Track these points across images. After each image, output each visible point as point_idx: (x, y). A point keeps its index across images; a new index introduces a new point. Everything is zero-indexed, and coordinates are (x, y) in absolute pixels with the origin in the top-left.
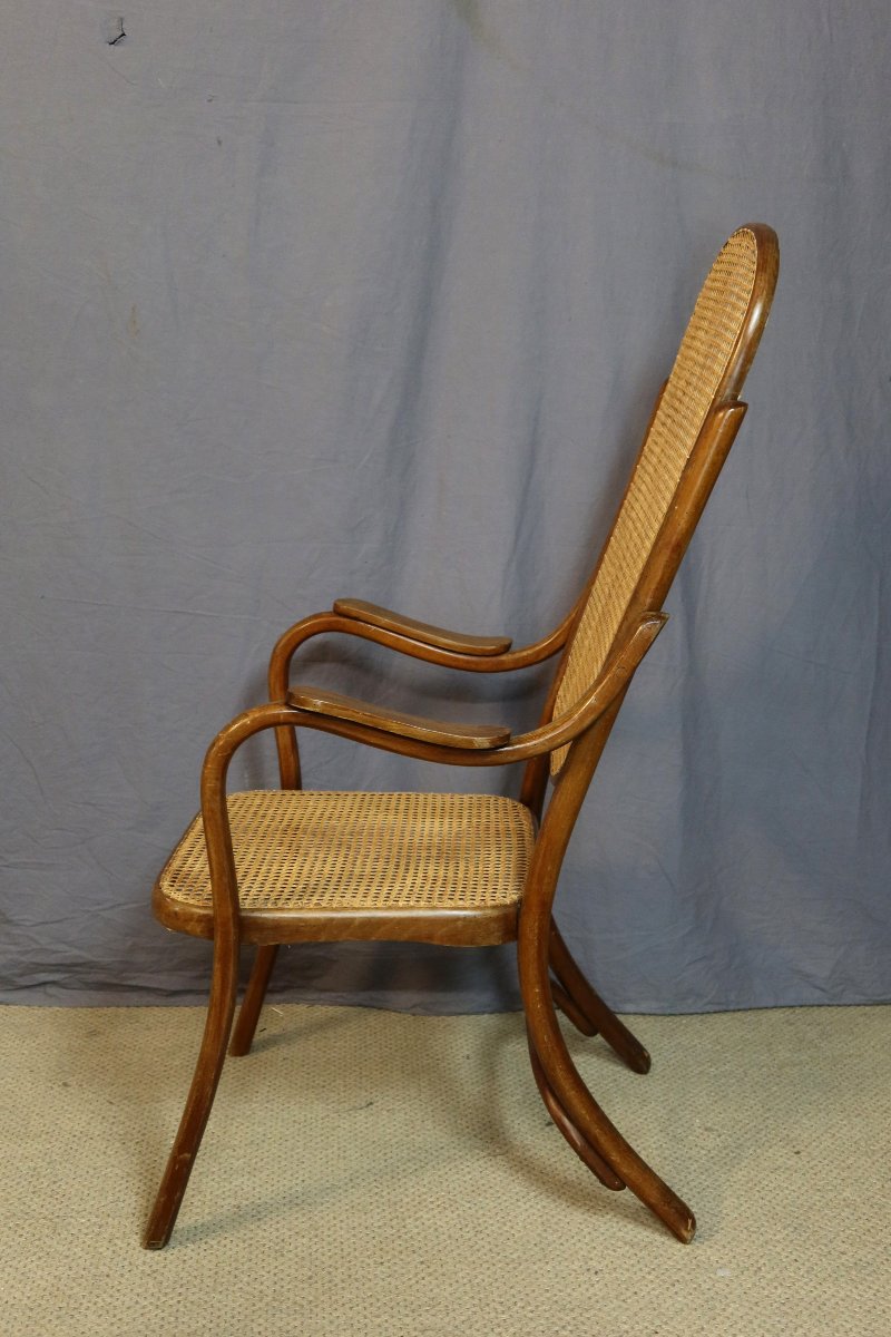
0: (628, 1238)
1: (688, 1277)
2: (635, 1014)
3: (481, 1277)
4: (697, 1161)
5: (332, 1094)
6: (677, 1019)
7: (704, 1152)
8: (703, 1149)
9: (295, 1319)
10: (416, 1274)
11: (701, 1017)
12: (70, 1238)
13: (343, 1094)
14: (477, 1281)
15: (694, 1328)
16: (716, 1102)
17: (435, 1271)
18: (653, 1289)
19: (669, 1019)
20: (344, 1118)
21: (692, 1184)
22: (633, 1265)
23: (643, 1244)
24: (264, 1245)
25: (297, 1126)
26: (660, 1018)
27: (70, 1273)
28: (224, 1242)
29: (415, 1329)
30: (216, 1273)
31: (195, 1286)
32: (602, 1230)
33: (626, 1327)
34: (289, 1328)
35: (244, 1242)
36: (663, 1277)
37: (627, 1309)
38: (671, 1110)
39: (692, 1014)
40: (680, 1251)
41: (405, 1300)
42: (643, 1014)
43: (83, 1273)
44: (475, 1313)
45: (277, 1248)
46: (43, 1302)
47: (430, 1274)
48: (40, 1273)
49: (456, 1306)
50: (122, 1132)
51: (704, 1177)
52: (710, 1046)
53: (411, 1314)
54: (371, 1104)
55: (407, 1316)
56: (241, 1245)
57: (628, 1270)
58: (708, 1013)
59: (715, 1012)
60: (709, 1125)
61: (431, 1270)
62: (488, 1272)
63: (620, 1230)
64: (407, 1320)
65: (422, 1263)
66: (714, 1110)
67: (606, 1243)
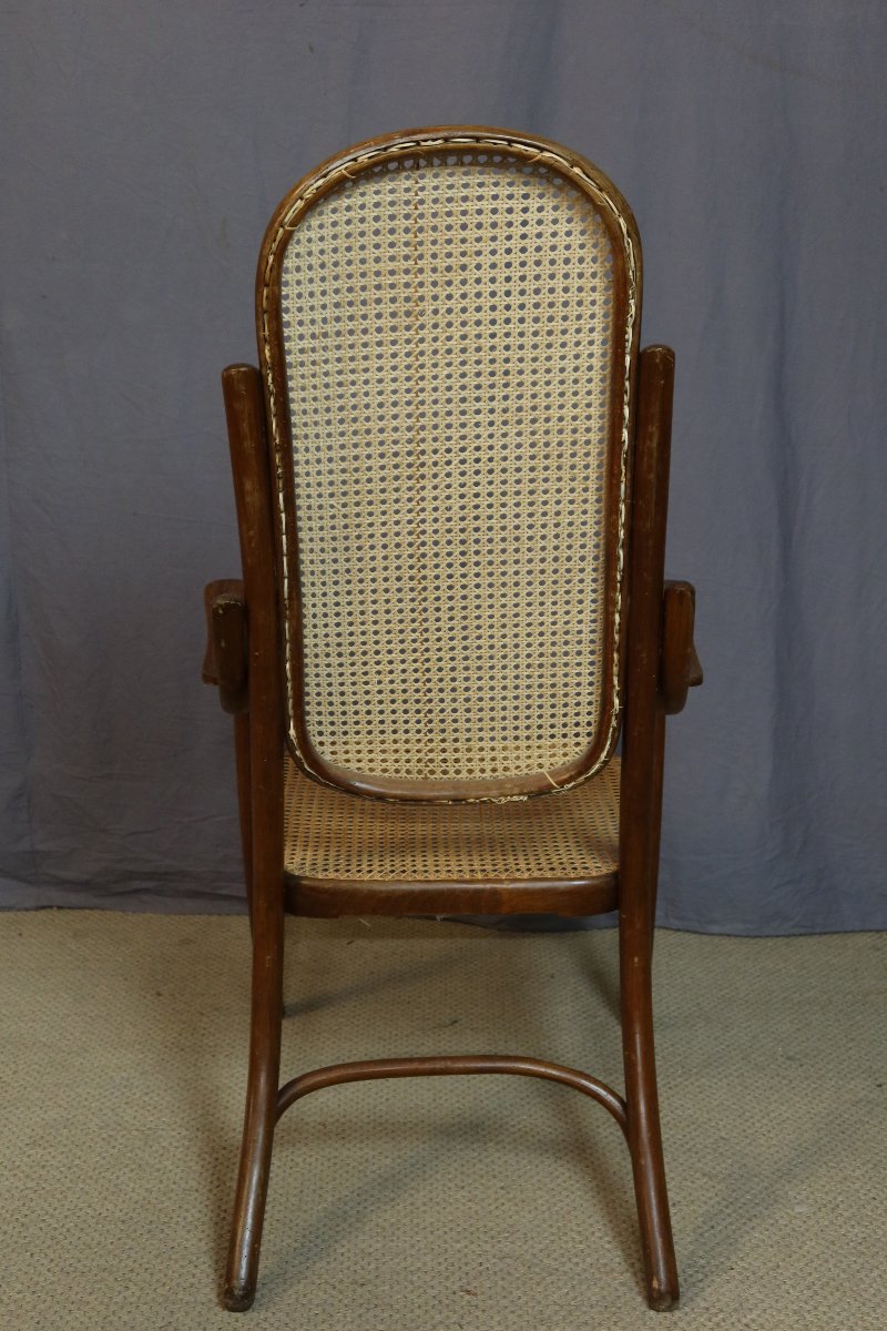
0: (707, 1169)
1: (766, 1213)
2: (722, 935)
3: (560, 1204)
4: (777, 1091)
5: (417, 1011)
6: (762, 941)
7: (785, 1082)
8: (784, 1078)
9: (378, 1241)
10: (496, 1200)
11: (786, 940)
12: (161, 1152)
13: (427, 1011)
14: (556, 1209)
15: (770, 1265)
16: (799, 1030)
17: (515, 1197)
18: (731, 1224)
19: (753, 941)
20: (428, 1036)
21: (773, 1115)
22: (710, 1198)
23: (721, 1176)
24: (348, 1165)
25: (383, 1043)
26: (745, 940)
27: (161, 1186)
28: (308, 1160)
29: (494, 1257)
30: (301, 1192)
31: (280, 1204)
32: (681, 1160)
33: (702, 1262)
34: (372, 1250)
35: (329, 1160)
36: (741, 1211)
37: (705, 1244)
38: (754, 1037)
39: (778, 936)
40: (758, 1184)
41: (485, 1226)
42: (729, 935)
43: (174, 1186)
44: (553, 1242)
45: (361, 1168)
46: (134, 1215)
47: (510, 1200)
48: (132, 1185)
49: (535, 1235)
50: (211, 1044)
51: (784, 1108)
52: (794, 971)
53: (490, 1240)
54: (456, 1022)
55: (486, 1242)
56: (326, 1164)
57: (706, 1203)
58: (794, 935)
59: (801, 935)
60: (791, 1053)
61: (511, 1196)
62: (568, 1200)
63: (699, 1161)
64: (487, 1247)
65: (502, 1188)
66: (796, 1038)
67: (685, 1174)
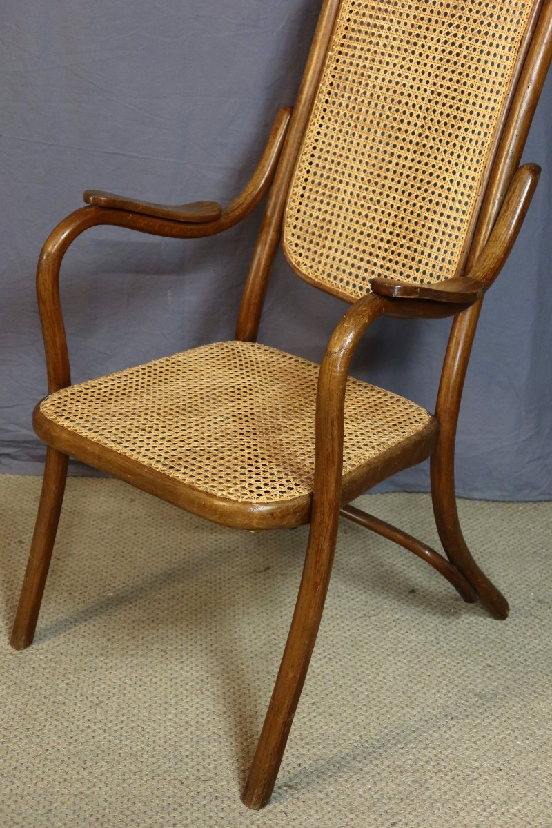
0: (477, 690)
1: (525, 725)
2: (481, 500)
3: (361, 717)
4: (531, 628)
5: (236, 559)
6: (515, 506)
7: (537, 620)
8: (536, 618)
9: (215, 746)
10: (309, 713)
11: (534, 505)
12: (32, 672)
13: (245, 559)
14: (358, 721)
15: (531, 767)
16: (547, 578)
17: (324, 711)
18: (498, 734)
19: (508, 505)
20: (247, 580)
21: (529, 647)
22: (481, 714)
23: (489, 696)
24: (187, 684)
25: (209, 585)
26: (501, 504)
27: (34, 700)
28: (154, 680)
29: (310, 759)
30: (150, 705)
31: (134, 715)
32: (456, 683)
33: (476, 764)
34: (210, 753)
35: (171, 680)
36: (505, 724)
37: (477, 749)
38: (511, 584)
39: (526, 502)
40: (519, 703)
41: (301, 734)
42: (488, 500)
43: (44, 700)
44: (357, 747)
45: (198, 687)
46: (14, 724)
47: (320, 714)
48: (10, 699)
49: (341, 741)
50: (68, 584)
51: (537, 642)
52: (542, 530)
53: (306, 746)
54: (268, 568)
55: (303, 747)
56: (169, 682)
57: (477, 717)
58: (540, 501)
59: (546, 501)
60: (541, 598)
61: (320, 711)
62: (367, 714)
63: (471, 684)
64: (304, 751)
65: (313, 704)
66: (545, 585)
67: (460, 694)
